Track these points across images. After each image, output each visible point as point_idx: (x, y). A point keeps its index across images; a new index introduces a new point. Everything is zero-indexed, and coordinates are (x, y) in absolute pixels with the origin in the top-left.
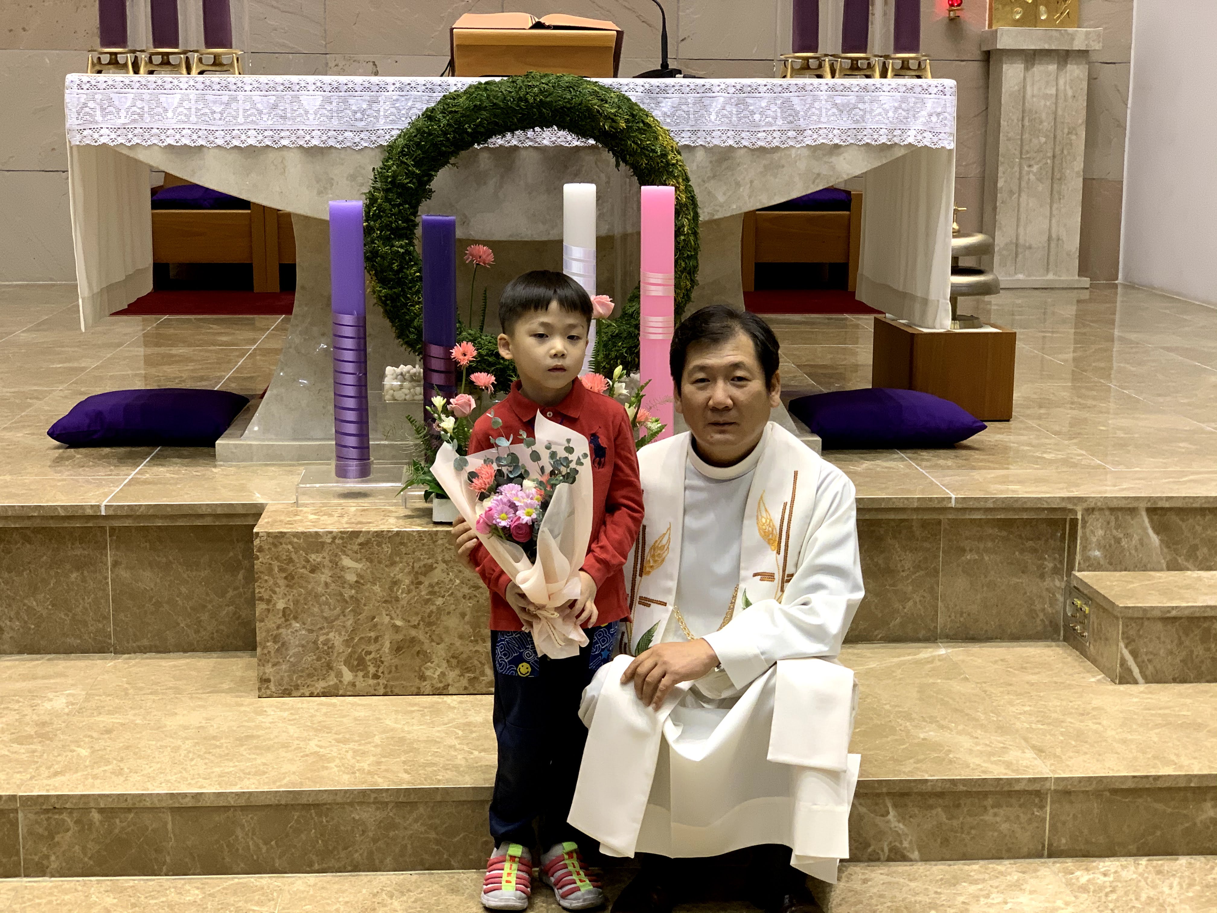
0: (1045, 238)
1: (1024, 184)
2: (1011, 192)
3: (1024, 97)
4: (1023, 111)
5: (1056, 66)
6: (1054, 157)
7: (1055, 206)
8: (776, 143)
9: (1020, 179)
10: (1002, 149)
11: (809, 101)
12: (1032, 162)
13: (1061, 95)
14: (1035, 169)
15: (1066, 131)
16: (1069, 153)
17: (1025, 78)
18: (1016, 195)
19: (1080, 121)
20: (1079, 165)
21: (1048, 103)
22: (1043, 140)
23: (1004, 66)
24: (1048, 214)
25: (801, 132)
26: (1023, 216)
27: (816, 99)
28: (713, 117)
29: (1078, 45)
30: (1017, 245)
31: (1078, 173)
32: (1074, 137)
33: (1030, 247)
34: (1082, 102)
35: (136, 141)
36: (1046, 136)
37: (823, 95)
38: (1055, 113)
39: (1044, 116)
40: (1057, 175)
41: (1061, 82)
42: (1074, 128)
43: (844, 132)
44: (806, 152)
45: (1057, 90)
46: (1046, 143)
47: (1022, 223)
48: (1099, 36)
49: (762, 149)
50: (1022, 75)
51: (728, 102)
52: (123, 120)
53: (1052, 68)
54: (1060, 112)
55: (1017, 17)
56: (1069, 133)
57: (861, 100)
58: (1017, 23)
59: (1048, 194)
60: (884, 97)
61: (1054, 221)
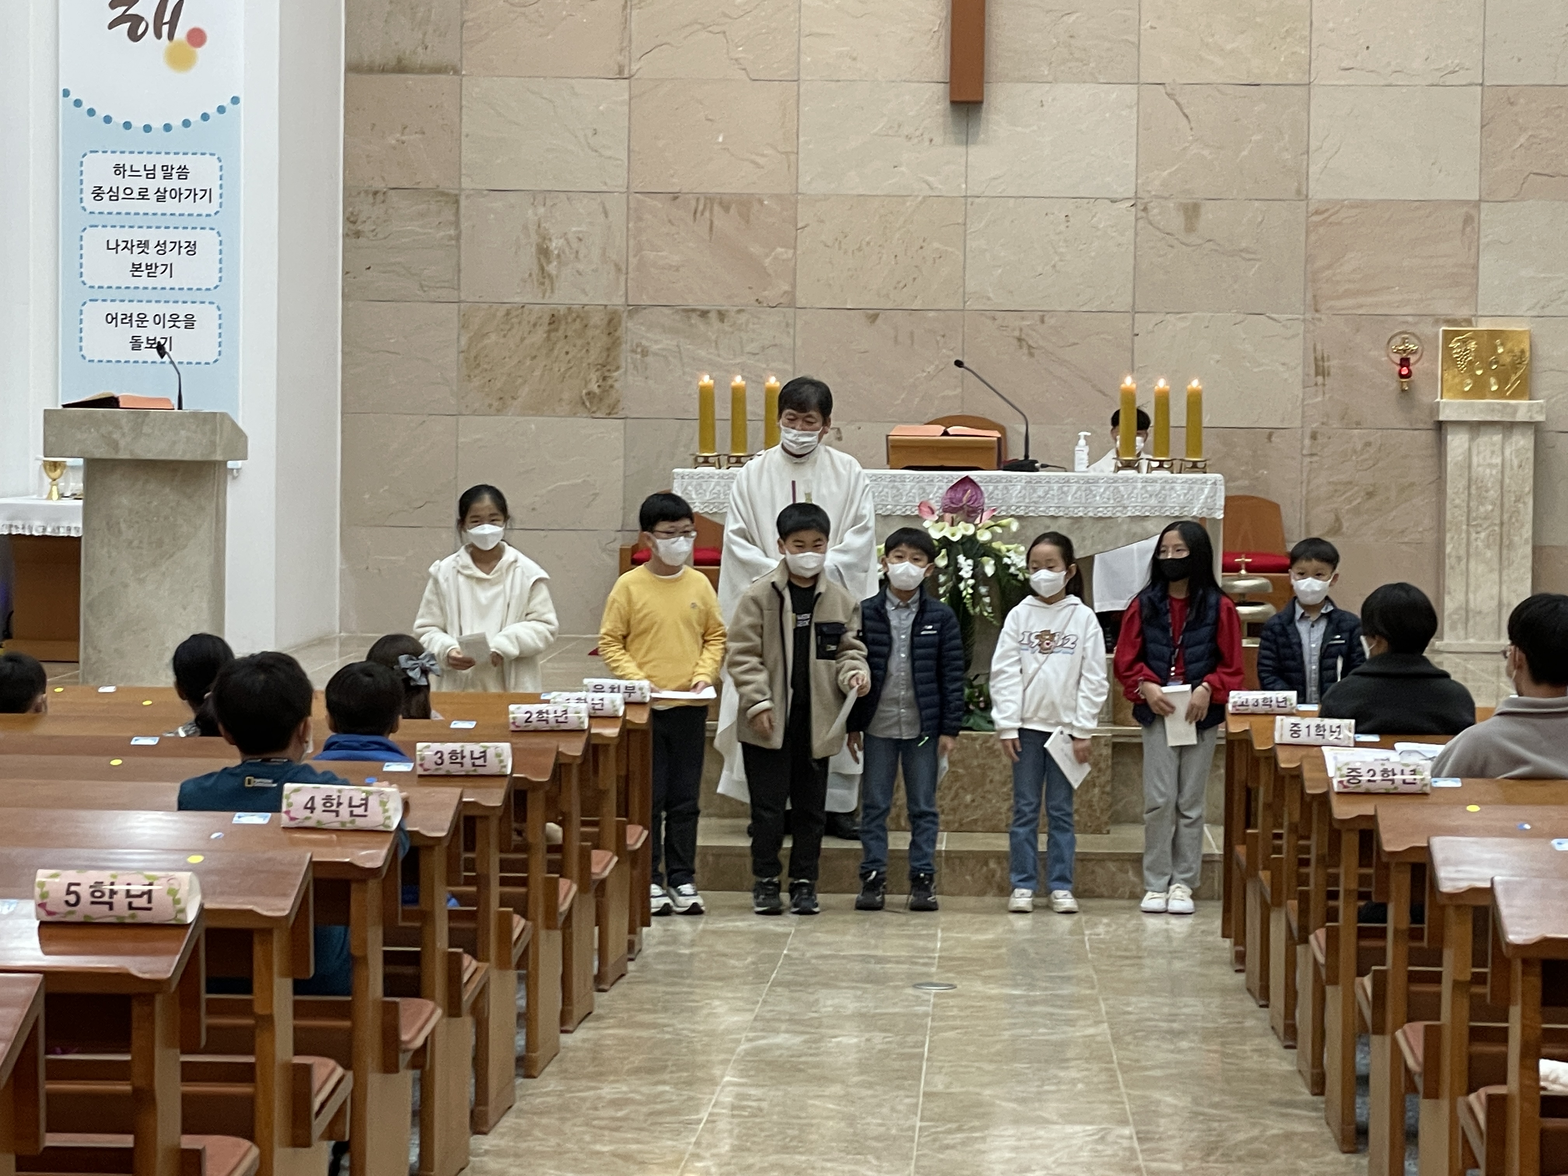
0: (1495, 603)
1: (1472, 551)
2: (1459, 559)
3: (1470, 467)
4: (1470, 480)
5: (1500, 436)
6: (1502, 524)
7: (1505, 573)
8: (1109, 514)
9: (1468, 544)
10: (1449, 517)
11: (1130, 488)
12: (1479, 529)
13: (1508, 465)
14: (1483, 535)
15: (1513, 499)
16: (1517, 521)
17: (1470, 449)
18: (1465, 561)
19: (1527, 489)
20: (1527, 532)
21: (1494, 472)
22: (1490, 507)
23: (1449, 438)
24: (1497, 580)
25: (1125, 508)
26: (1472, 580)
27: (1135, 488)
28: (1069, 498)
29: (1521, 417)
30: (1467, 612)
31: (1526, 540)
32: (1521, 505)
33: (1480, 612)
34: (1529, 470)
35: (715, 510)
36: (1494, 504)
37: (1139, 485)
38: (1502, 482)
39: (1490, 485)
40: (1506, 542)
41: (1507, 452)
42: (1521, 497)
43: (1153, 507)
44: (1128, 520)
45: (1503, 460)
46: (1492, 510)
47: (1472, 588)
48: (1542, 407)
49: (1101, 518)
50: (1466, 446)
51: (1079, 489)
52: (707, 498)
53: (1497, 438)
54: (1507, 481)
55: (1467, 389)
56: (1515, 502)
57: (1163, 488)
58: (1466, 395)
59: (1496, 559)
60: (1178, 487)
61: (1504, 587)
